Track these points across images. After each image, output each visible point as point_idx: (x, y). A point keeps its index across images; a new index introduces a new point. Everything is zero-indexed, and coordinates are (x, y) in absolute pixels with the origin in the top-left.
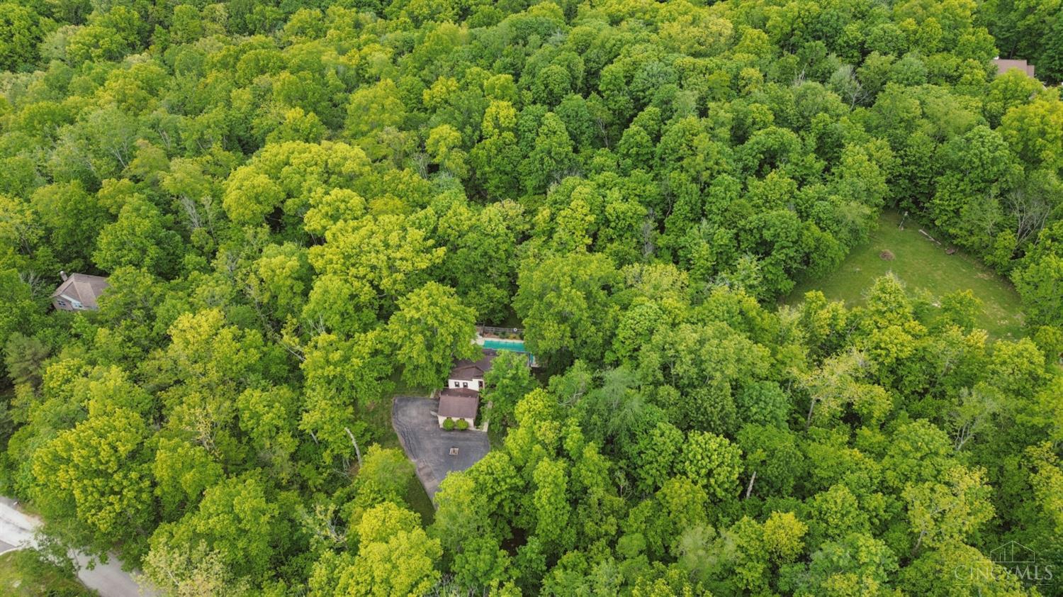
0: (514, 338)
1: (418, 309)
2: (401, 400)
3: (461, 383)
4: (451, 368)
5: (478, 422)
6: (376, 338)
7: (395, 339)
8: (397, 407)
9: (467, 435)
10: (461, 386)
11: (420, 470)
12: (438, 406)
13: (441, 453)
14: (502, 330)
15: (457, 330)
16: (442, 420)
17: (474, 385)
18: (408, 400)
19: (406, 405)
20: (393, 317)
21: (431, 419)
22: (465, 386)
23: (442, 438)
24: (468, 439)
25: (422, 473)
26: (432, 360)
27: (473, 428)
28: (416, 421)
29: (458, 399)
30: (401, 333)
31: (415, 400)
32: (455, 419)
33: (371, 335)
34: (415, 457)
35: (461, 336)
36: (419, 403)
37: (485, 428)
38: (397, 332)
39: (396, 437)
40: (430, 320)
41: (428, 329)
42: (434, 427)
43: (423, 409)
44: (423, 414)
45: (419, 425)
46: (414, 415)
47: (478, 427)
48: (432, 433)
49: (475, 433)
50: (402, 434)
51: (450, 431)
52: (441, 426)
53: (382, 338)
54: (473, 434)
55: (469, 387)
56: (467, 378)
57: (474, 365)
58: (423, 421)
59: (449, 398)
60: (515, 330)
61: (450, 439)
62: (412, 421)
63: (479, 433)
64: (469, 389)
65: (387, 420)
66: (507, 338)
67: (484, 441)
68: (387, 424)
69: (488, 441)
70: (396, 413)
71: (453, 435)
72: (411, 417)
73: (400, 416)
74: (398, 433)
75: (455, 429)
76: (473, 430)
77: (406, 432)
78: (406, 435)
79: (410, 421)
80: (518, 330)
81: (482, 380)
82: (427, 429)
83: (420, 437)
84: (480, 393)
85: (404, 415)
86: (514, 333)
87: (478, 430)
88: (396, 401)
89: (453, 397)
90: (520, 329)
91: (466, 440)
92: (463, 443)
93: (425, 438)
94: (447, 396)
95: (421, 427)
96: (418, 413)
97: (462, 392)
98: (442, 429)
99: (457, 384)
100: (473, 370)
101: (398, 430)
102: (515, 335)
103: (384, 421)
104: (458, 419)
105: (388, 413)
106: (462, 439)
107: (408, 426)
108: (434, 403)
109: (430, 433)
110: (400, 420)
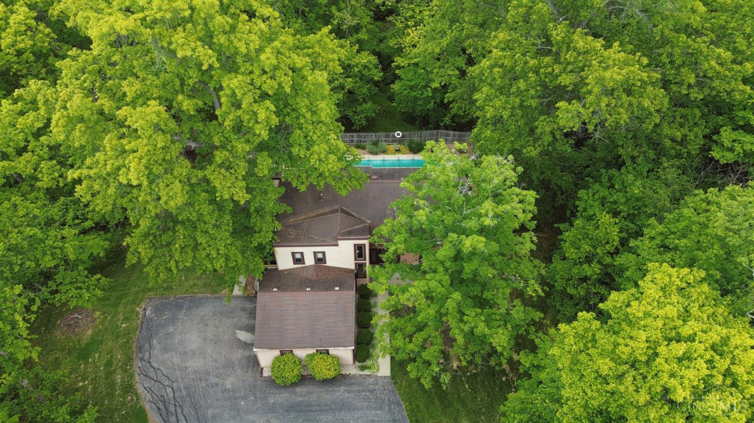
0: (398, 151)
2: (158, 310)
3: (309, 254)
4: (278, 217)
5: (363, 352)
8: (149, 329)
9: (340, 393)
10: (310, 261)
12: (252, 314)
14: (373, 136)
16: (266, 357)
17: (341, 255)
18: (179, 307)
19: (173, 321)
21: (239, 356)
22: (320, 260)
23: (272, 409)
24: (342, 406)
26: (212, 193)
27: (352, 370)
28: (196, 364)
29: (308, 296)
31: (195, 302)
32: (301, 353)
35: (302, 104)
36: (206, 310)
37: (384, 367)
42: (249, 377)
43: (217, 327)
44: (216, 341)
45: (208, 373)
46: (194, 346)
47: (364, 364)
48: (242, 394)
49: (359, 384)
50: (159, 409)
51: (294, 385)
52: (267, 373)
53: (21, 136)
54: (356, 388)
55: (330, 262)
56: (324, 241)
57: (336, 207)
58: (216, 361)
59: (281, 294)
60: (398, 134)
61: (296, 411)
62: (188, 364)
63: (371, 380)
64: (329, 267)
65: (121, 367)
66: (384, 152)
67: (389, 406)
68: (122, 378)
69: (399, 404)
70: (147, 345)
71: (300, 395)
72: (185, 353)
73: (156, 352)
74: (147, 407)
75: (305, 379)
76: (354, 376)
77: (172, 401)
78: (172, 408)
79: (183, 365)
80: (403, 136)
81: (366, 242)
82: (229, 383)
83: (210, 413)
84: (359, 271)
85: (165, 350)
86: (395, 141)
87: (366, 372)
88: (148, 312)
89: (292, 291)
90: (407, 133)
91: (341, 410)
92: (330, 417)
93: (225, 415)
94: (275, 290)
95: (213, 380)
96: (205, 340)
97: (314, 277)
98: (271, 381)
99: (298, 256)
100: (339, 216)
101: (148, 397)
102: (399, 146)
103: (114, 372)
104: (313, 351)
105: (126, 347)
106: (327, 405)
107: (177, 381)
108: (243, 310)
109: (238, 395)
110: (155, 365)
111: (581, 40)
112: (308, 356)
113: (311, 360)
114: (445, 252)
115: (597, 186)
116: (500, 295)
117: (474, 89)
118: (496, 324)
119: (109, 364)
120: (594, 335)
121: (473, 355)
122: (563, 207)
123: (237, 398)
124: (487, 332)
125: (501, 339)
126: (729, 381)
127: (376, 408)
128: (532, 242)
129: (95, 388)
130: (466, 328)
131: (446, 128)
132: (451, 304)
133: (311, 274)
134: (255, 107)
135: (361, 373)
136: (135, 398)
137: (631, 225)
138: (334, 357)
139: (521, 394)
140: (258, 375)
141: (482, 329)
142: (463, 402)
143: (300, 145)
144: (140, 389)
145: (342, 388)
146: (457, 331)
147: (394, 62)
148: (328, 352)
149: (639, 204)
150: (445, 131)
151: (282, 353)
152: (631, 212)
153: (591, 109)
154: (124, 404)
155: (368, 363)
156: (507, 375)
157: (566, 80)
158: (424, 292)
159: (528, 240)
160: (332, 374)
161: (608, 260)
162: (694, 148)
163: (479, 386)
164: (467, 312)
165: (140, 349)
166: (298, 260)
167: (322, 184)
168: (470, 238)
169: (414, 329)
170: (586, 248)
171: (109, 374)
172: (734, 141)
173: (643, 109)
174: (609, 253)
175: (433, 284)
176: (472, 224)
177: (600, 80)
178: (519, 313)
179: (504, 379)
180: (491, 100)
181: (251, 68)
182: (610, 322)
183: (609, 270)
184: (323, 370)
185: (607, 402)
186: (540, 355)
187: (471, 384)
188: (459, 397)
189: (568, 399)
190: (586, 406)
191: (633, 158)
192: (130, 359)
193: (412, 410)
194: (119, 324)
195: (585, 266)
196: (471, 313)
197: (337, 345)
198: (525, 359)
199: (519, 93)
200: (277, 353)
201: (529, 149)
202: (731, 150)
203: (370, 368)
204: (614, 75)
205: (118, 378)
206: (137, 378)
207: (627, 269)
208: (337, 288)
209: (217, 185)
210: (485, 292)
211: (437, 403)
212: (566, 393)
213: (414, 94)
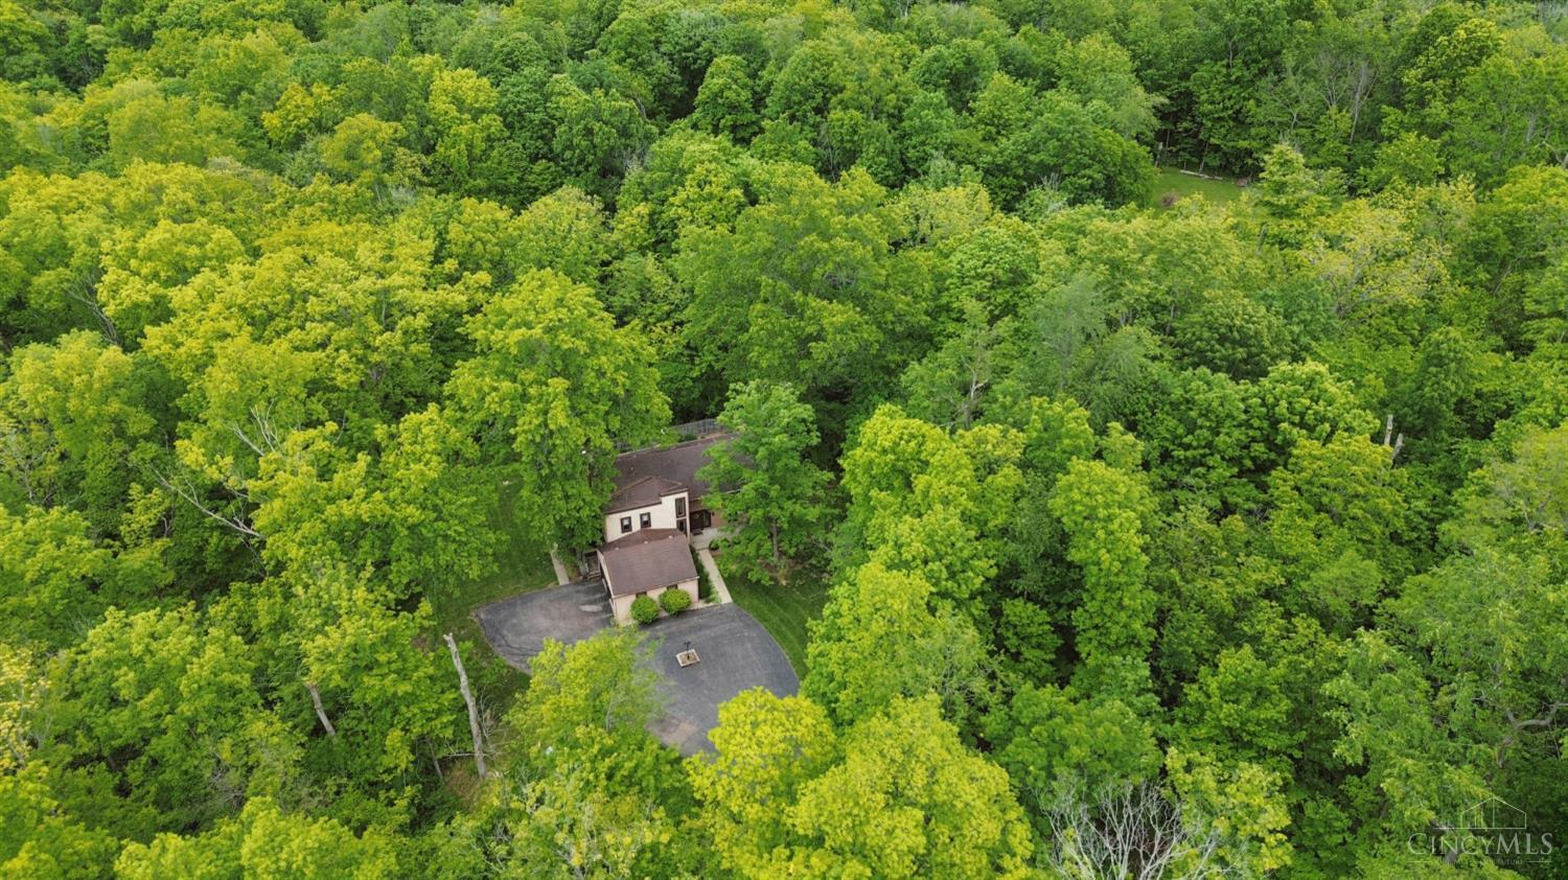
2: (493, 611)
3: (635, 516)
5: (705, 590)
8: (492, 627)
9: (695, 621)
10: (636, 526)
16: (623, 606)
17: (665, 514)
19: (513, 615)
21: (591, 621)
22: (646, 523)
24: (701, 627)
27: (701, 604)
29: (647, 548)
32: (654, 594)
36: (541, 601)
37: (724, 595)
43: (560, 609)
44: (565, 618)
46: (545, 626)
47: (708, 599)
49: (710, 612)
54: (707, 615)
57: (647, 477)
63: (718, 608)
67: (739, 618)
69: (747, 615)
70: (498, 637)
73: (510, 638)
74: (526, 671)
76: (702, 609)
81: (685, 495)
85: (518, 634)
87: (711, 604)
88: (483, 616)
91: (701, 630)
92: (694, 636)
96: (553, 619)
99: (626, 522)
101: (524, 666)
104: (663, 590)
106: (687, 630)
110: (517, 646)
111: (814, 302)
112: (661, 595)
113: (665, 597)
117: (746, 351)
127: (729, 622)
133: (641, 538)
135: (708, 605)
136: (511, 670)
138: (684, 594)
140: (618, 630)
144: (512, 664)
145: (694, 618)
148: (676, 588)
151: (638, 597)
155: (711, 597)
157: (812, 329)
160: (684, 607)
165: (493, 640)
166: (626, 526)
177: (832, 325)
184: (676, 603)
192: (488, 649)
197: (685, 583)
199: (782, 346)
200: (632, 598)
203: (713, 601)
204: (839, 319)
206: (503, 658)
208: (670, 537)
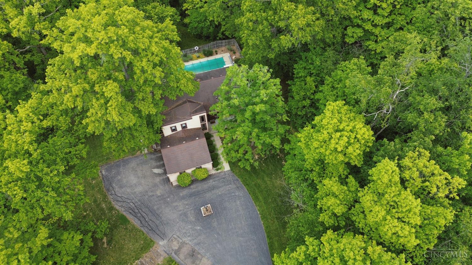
0: (199, 57)
1: (87, 41)
2: (108, 170)
3: (179, 126)
5: (216, 163)
6: (35, 111)
7: (68, 101)
8: (108, 180)
9: (211, 182)
10: (179, 129)
11: (177, 252)
12: (161, 158)
13: (192, 218)
15: (164, 56)
16: (173, 178)
17: (194, 122)
18: (118, 166)
19: (118, 173)
20: (49, 69)
21: (158, 180)
22: (184, 127)
23: (183, 198)
24: (214, 188)
25: (182, 256)
26: (140, 112)
27: (213, 172)
28: (139, 189)
29: (185, 145)
30: (76, 90)
31: (125, 162)
32: (189, 171)
33: (23, 109)
34: (163, 236)
36: (133, 164)
37: (226, 167)
38: (68, 90)
39: (124, 220)
40: (116, 52)
41: (116, 69)
42: (167, 187)
43: (142, 170)
44: (144, 177)
45: (147, 192)
46: (134, 182)
47: (218, 168)
48: (167, 196)
49: (218, 177)
50: (131, 213)
51: (190, 185)
52: (174, 184)
53: (45, 109)
54: (217, 179)
55: (189, 127)
56: (185, 118)
57: (185, 100)
58: (148, 186)
59: (172, 148)
60: (197, 48)
61: (194, 196)
62: (135, 191)
63: (223, 174)
64: (189, 129)
65: (103, 200)
66: (191, 59)
67: (234, 181)
68: (106, 205)
69: (238, 180)
70: (111, 188)
71: (194, 189)
72: (131, 186)
73: (117, 190)
74: (124, 213)
75: (194, 181)
76: (215, 174)
77: (135, 207)
78: (136, 211)
79: (133, 191)
80: (199, 48)
81: (205, 114)
82: (158, 193)
83: (155, 208)
84: (204, 127)
85: (121, 187)
86: (196, 52)
87: (219, 171)
88: (104, 173)
89: (177, 145)
90: (201, 46)
91: (213, 189)
92: (210, 194)
93: (163, 206)
94: (169, 146)
95: (151, 194)
96: (138, 177)
97: (184, 135)
98: (178, 187)
99: (173, 128)
100: (188, 104)
101: (123, 209)
102: (198, 54)
103: (100, 204)
104: (194, 169)
105: (100, 191)
106: (207, 189)
107: (133, 199)
108: (151, 159)
109: (165, 197)
110: (120, 195)
112: (192, 171)
113: (195, 173)
114: (248, 114)
115: (301, 62)
116: (272, 125)
118: (273, 136)
119: (95, 201)
120: (312, 134)
121: (265, 151)
122: (288, 72)
123: (165, 198)
124: (270, 141)
125: (276, 143)
126: (356, 140)
127: (228, 185)
128: (282, 101)
129: (93, 214)
130: (262, 142)
131: (220, 39)
132: (254, 134)
133: (182, 135)
134: (154, 71)
135: (217, 172)
136: (117, 212)
137: (318, 78)
138: (204, 169)
139: (290, 162)
140: (171, 186)
141: (268, 140)
142: (264, 171)
143: (173, 81)
144: (117, 207)
145: (211, 181)
146: (258, 144)
147: (183, 7)
148: (201, 167)
149: (320, 68)
150: (220, 41)
151: (181, 174)
152: (317, 72)
153: (295, 38)
154: (112, 216)
155: (219, 167)
156: (279, 155)
157: (282, 24)
158: (242, 132)
159: (280, 100)
160: (206, 175)
161: (312, 97)
162: (339, 39)
163: (269, 163)
164: (261, 135)
165: (108, 190)
166: (174, 130)
167: (182, 94)
168: (258, 106)
169: (238, 147)
170: (302, 94)
171: (98, 205)
172: (353, 32)
173: (315, 31)
174: (312, 93)
175: (245, 128)
176: (257, 100)
177: (297, 25)
178: (281, 130)
179: (278, 157)
180: (250, 36)
181: (146, 53)
182: (317, 128)
183: (313, 101)
184: (201, 175)
185: (320, 156)
186: (292, 144)
187: (265, 163)
188: (262, 170)
189: (307, 159)
190: (314, 160)
191: (315, 48)
192: (106, 196)
193: (244, 181)
194: (91, 182)
195: (304, 102)
196: (262, 135)
197: (205, 163)
198: (287, 147)
199: (261, 31)
200: (178, 174)
201: (270, 55)
202: (353, 37)
203: (220, 169)
204: (302, 22)
205: (104, 206)
206: (113, 203)
207: (320, 100)
208: (197, 138)
209: (142, 109)
210: (266, 125)
211: (253, 175)
212: (306, 157)
213: (200, 25)
